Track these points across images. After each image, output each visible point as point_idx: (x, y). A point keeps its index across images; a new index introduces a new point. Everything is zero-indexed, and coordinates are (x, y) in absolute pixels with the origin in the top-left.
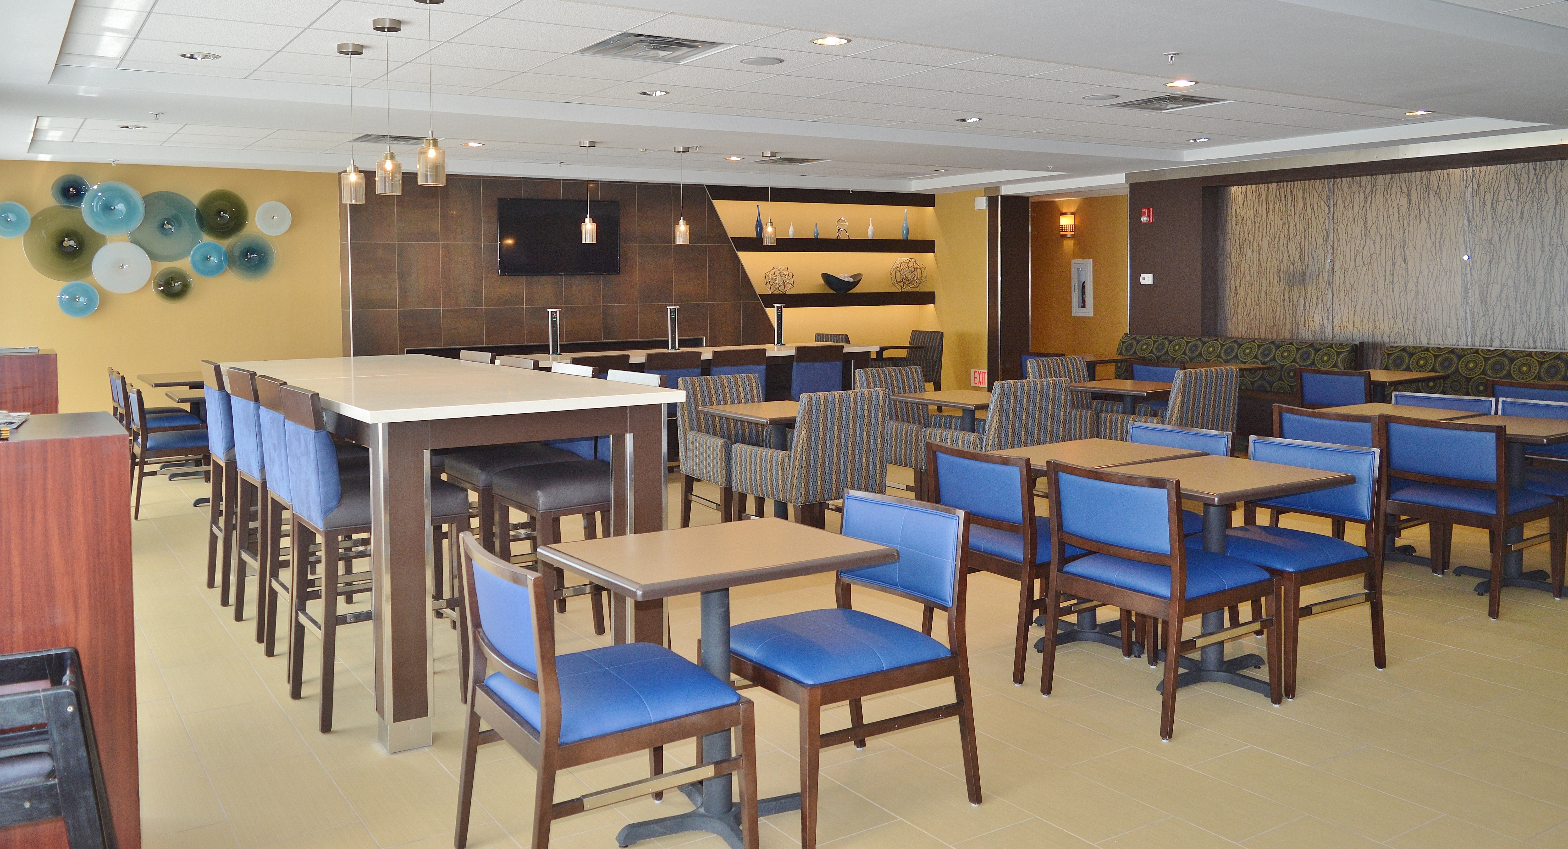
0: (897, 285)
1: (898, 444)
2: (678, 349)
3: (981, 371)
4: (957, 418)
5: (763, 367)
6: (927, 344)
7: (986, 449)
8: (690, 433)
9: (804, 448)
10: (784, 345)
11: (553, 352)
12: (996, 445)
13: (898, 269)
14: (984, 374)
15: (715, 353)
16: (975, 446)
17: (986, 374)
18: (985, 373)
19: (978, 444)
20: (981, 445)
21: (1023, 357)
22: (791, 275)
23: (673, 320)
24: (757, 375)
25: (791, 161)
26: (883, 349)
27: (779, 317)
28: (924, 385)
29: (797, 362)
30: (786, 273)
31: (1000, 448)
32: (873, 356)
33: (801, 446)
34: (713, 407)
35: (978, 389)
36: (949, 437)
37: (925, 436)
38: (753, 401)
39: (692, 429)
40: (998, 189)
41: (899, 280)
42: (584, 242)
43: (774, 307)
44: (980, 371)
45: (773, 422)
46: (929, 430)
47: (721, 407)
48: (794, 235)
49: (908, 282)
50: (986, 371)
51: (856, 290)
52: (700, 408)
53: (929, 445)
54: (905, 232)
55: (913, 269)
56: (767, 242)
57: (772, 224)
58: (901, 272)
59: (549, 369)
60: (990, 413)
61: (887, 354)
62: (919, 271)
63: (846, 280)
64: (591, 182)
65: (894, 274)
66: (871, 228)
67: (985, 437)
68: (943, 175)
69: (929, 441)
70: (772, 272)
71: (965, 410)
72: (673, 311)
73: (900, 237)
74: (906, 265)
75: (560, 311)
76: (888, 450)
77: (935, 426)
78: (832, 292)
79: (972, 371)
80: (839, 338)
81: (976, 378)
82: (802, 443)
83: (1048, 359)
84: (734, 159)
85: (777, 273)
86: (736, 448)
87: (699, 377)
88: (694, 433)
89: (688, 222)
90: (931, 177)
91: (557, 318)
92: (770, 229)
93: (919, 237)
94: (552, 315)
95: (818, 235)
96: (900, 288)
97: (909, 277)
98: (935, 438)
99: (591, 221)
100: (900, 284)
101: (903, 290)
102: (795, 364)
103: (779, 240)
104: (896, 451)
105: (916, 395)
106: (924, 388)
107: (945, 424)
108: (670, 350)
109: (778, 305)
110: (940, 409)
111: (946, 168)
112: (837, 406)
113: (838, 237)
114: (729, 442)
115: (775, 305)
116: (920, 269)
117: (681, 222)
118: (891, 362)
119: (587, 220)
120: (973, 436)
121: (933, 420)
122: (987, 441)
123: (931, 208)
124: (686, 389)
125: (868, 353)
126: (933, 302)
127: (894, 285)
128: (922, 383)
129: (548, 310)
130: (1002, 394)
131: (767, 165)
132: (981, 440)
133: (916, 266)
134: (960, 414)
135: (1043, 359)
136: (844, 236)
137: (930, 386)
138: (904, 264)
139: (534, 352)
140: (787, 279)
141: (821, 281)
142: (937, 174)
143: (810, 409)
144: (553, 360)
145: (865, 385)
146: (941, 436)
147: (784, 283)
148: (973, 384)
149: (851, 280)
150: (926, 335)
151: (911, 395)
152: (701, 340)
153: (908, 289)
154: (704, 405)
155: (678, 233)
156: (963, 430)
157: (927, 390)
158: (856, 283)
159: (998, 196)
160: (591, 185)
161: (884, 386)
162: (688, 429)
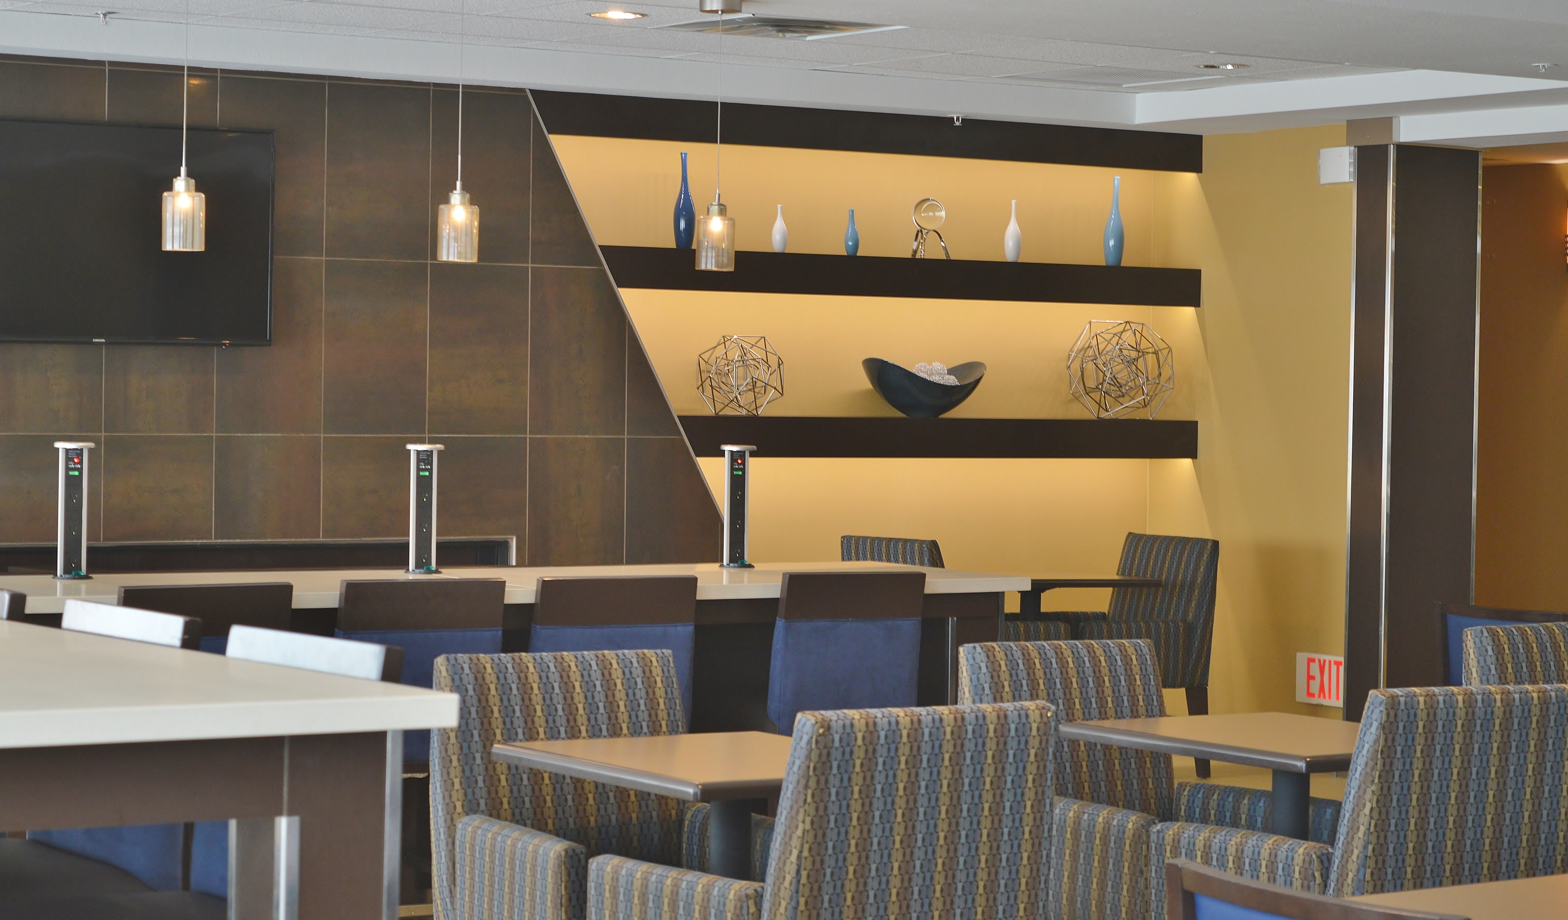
0: (1086, 399)
1: (1081, 868)
2: (437, 572)
3: (1327, 658)
4: (1257, 794)
5: (685, 631)
6: (1169, 573)
7: (1339, 891)
8: (466, 819)
9: (804, 874)
10: (750, 566)
11: (67, 570)
12: (1368, 877)
13: (1090, 352)
14: (1334, 668)
15: (546, 587)
16: (1307, 880)
17: (1342, 668)
18: (1338, 664)
19: (1317, 874)
20: (1325, 877)
21: (1453, 620)
22: (773, 361)
23: (424, 484)
24: (668, 652)
25: (784, 26)
26: (1040, 586)
27: (738, 485)
28: (1160, 696)
29: (788, 617)
30: (758, 354)
31: (1379, 888)
32: (1013, 606)
33: (794, 868)
34: (537, 745)
35: (1315, 710)
36: (1232, 850)
37: (1160, 847)
38: (655, 731)
39: (471, 808)
40: (1386, 124)
41: (1091, 383)
42: (168, 246)
43: (722, 454)
44: (1323, 657)
45: (709, 793)
46: (1171, 830)
47: (558, 746)
48: (785, 241)
49: (1120, 390)
50: (1342, 659)
51: (966, 410)
52: (498, 748)
53: (1174, 873)
54: (1112, 243)
55: (1134, 354)
56: (707, 262)
57: (723, 211)
58: (1100, 362)
59: (54, 620)
60: (1355, 784)
61: (1050, 602)
62: (1151, 358)
63: (936, 379)
64: (195, 71)
65: (1076, 366)
66: (1012, 229)
67: (1338, 853)
68: (1229, 79)
69: (1172, 861)
70: (720, 351)
71: (1281, 773)
72: (424, 458)
73: (1098, 258)
74: (1114, 341)
75: (90, 450)
76: (1052, 884)
77: (1190, 819)
78: (893, 413)
79: (1301, 658)
80: (912, 549)
81: (1310, 678)
82: (799, 857)
83: (1526, 627)
84: (616, 15)
85: (735, 355)
86: (600, 869)
87: (496, 656)
88: (476, 820)
89: (475, 196)
90: (1192, 86)
91: (80, 470)
92: (716, 226)
93: (1155, 261)
94: (68, 459)
95: (856, 246)
96: (1094, 407)
97: (1123, 375)
98: (1191, 855)
99: (193, 188)
100: (1096, 396)
101: (1104, 415)
102: (780, 624)
103: (742, 257)
104: (1073, 889)
105: (1137, 725)
106: (1161, 704)
107: (1220, 811)
108: (411, 574)
109: (735, 448)
110: (1203, 767)
111: (1239, 60)
112: (904, 750)
113: (915, 252)
114: (580, 848)
115: (727, 448)
116: (1156, 353)
117: (456, 197)
118: (1062, 627)
119: (180, 183)
120: (1302, 849)
121: (1184, 800)
122: (1343, 866)
123: (1190, 177)
124: (457, 686)
125: (997, 598)
126: (1189, 450)
127: (1076, 398)
128: (1153, 690)
129: (58, 445)
130: (1389, 728)
131: (713, 38)
132: (1325, 861)
133: (1144, 345)
134: (1264, 783)
135: (1512, 627)
136: (932, 251)
137: (1175, 697)
138: (1108, 337)
139: (10, 568)
140: (762, 374)
141: (864, 383)
142: (1213, 75)
143: (824, 758)
144: (70, 593)
145: (987, 691)
146: (1207, 848)
147: (754, 386)
148: (1301, 696)
149: (952, 380)
150: (1167, 548)
151: (1123, 724)
152: (505, 545)
153: (1116, 411)
154: (510, 737)
155: (445, 231)
156: (1275, 832)
157: (1168, 712)
158: (962, 392)
159: (1385, 148)
160: (195, 82)
161: (1043, 693)
162: (459, 809)
